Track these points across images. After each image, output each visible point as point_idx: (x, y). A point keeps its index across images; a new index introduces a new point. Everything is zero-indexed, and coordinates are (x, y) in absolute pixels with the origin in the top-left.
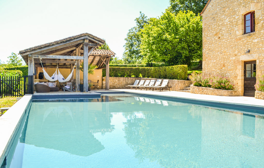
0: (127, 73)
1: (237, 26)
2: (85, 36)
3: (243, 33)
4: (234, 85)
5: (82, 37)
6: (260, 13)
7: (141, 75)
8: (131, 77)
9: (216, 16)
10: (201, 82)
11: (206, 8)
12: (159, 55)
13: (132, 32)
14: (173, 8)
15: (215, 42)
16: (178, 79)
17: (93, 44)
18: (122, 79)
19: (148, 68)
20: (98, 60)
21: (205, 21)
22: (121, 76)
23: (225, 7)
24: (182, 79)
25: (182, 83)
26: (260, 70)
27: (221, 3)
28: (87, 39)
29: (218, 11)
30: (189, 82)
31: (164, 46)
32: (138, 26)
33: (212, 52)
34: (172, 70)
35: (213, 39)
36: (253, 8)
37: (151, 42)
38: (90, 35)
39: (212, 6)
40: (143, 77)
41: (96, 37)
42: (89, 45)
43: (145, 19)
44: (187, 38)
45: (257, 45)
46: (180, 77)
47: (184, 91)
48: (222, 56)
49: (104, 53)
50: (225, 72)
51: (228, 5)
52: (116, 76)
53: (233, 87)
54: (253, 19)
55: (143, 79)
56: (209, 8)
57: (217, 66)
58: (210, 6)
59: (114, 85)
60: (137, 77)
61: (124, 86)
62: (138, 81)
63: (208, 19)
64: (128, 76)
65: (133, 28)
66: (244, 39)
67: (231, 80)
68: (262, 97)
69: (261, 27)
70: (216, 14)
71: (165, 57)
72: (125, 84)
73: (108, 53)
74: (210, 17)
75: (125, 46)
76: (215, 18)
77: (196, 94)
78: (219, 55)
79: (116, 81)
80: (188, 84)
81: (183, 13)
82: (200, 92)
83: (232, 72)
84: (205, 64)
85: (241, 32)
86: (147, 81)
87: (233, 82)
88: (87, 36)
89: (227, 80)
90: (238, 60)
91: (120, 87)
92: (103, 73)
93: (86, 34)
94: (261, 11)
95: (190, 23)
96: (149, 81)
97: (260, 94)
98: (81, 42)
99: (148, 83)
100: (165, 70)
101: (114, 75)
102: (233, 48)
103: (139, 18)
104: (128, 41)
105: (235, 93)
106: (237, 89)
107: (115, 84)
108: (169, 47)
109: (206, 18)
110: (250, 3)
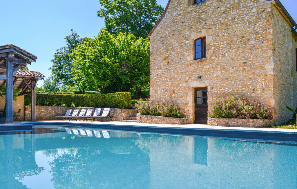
0: (56, 102)
1: (188, 51)
2: (9, 49)
3: (194, 58)
4: (185, 113)
5: (6, 50)
6: (212, 39)
7: (73, 105)
8: (61, 106)
9: (165, 39)
10: (150, 110)
11: (154, 30)
12: (96, 80)
13: (60, 52)
14: (108, 29)
15: (163, 67)
16: (120, 108)
17: (21, 60)
18: (50, 108)
19: (82, 96)
20: (20, 83)
21: (153, 43)
22: (49, 105)
23: (175, 30)
24: (125, 108)
25: (126, 112)
26: (211, 97)
27: (171, 26)
28: (12, 52)
29: (168, 34)
30: (133, 111)
31: (102, 71)
32: (67, 46)
33: (160, 78)
34: (112, 98)
35: (162, 64)
36: (204, 34)
37: (87, 65)
38: (17, 47)
39: (161, 28)
40: (76, 106)
41: (25, 51)
42: (15, 61)
43: (77, 39)
44: (128, 63)
45: (208, 71)
46: (122, 106)
47: (129, 121)
48: (172, 82)
49: (29, 75)
50: (175, 99)
51: (179, 29)
52: (42, 104)
53: (184, 115)
54: (203, 45)
55: (77, 109)
56: (157, 30)
57: (166, 93)
58: (159, 28)
59: (40, 116)
60: (69, 106)
61: (53, 117)
62: (71, 110)
63: (156, 42)
64: (57, 104)
65: (63, 48)
66: (194, 65)
67: (182, 107)
68: (216, 124)
69: (212, 53)
70: (165, 37)
71: (103, 82)
72: (54, 115)
73: (35, 75)
74: (159, 40)
75: (51, 68)
76: (164, 42)
77: (143, 123)
78: (169, 81)
79: (43, 110)
80: (132, 113)
81: (124, 34)
82: (148, 121)
83: (183, 99)
84: (152, 91)
85: (192, 57)
86: (82, 110)
87: (184, 109)
88: (12, 49)
89: (177, 107)
90: (189, 87)
91: (47, 118)
92: (25, 101)
93: (11, 47)
94: (212, 37)
95: (132, 47)
96: (85, 110)
97: (213, 121)
98: (4, 56)
99: (84, 113)
100: (104, 98)
101: (39, 103)
102: (184, 74)
103: (70, 36)
104: (55, 63)
105: (186, 121)
106: (188, 117)
107: (41, 114)
108: (108, 72)
109: (154, 40)
110: (201, 29)
